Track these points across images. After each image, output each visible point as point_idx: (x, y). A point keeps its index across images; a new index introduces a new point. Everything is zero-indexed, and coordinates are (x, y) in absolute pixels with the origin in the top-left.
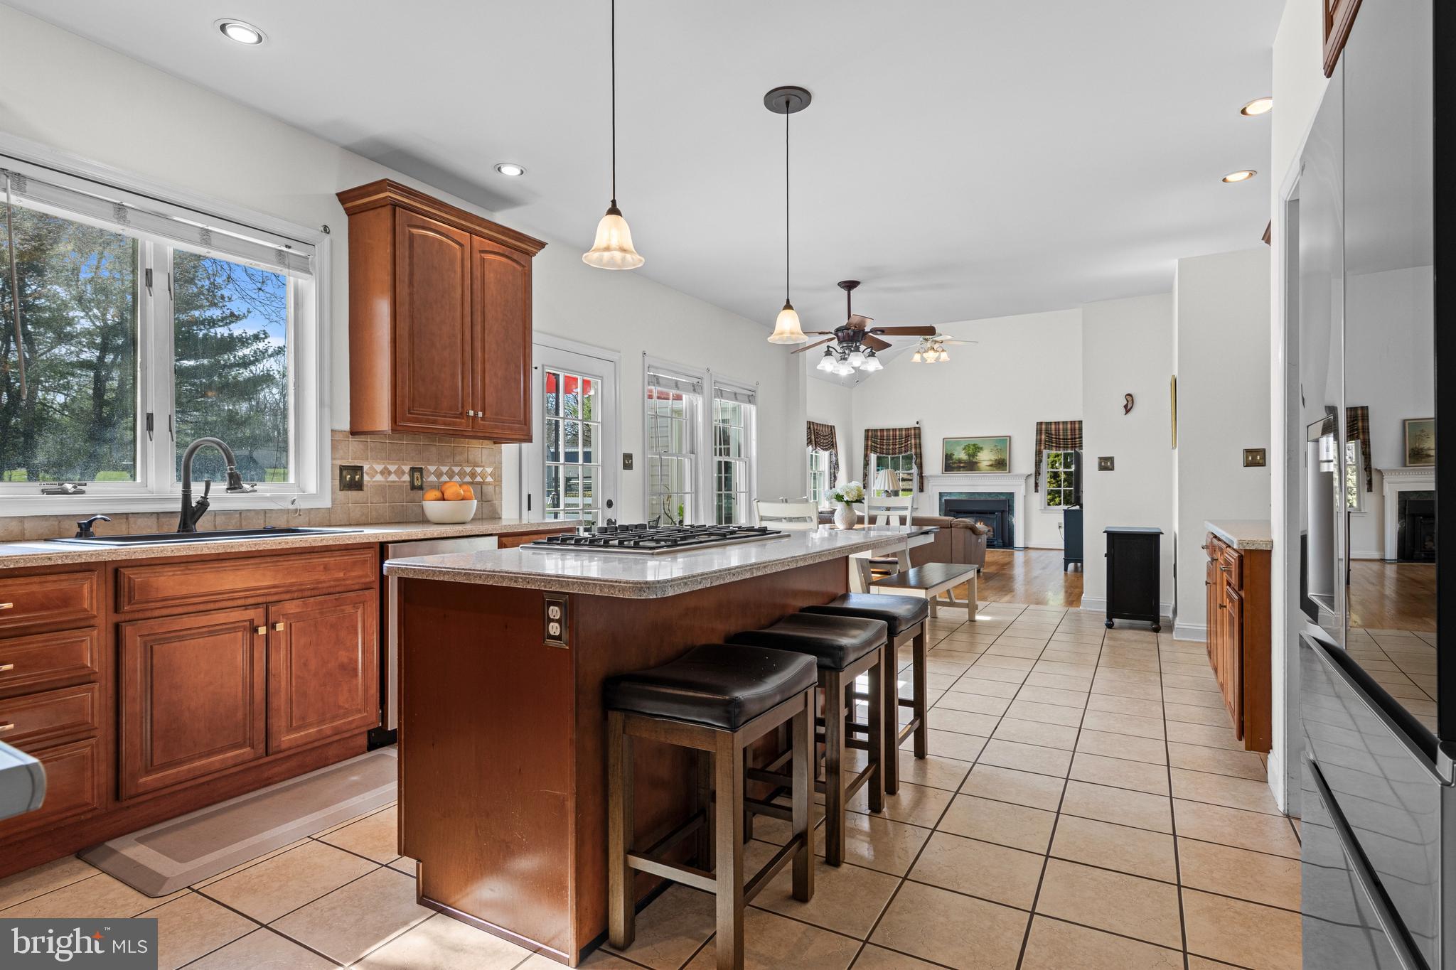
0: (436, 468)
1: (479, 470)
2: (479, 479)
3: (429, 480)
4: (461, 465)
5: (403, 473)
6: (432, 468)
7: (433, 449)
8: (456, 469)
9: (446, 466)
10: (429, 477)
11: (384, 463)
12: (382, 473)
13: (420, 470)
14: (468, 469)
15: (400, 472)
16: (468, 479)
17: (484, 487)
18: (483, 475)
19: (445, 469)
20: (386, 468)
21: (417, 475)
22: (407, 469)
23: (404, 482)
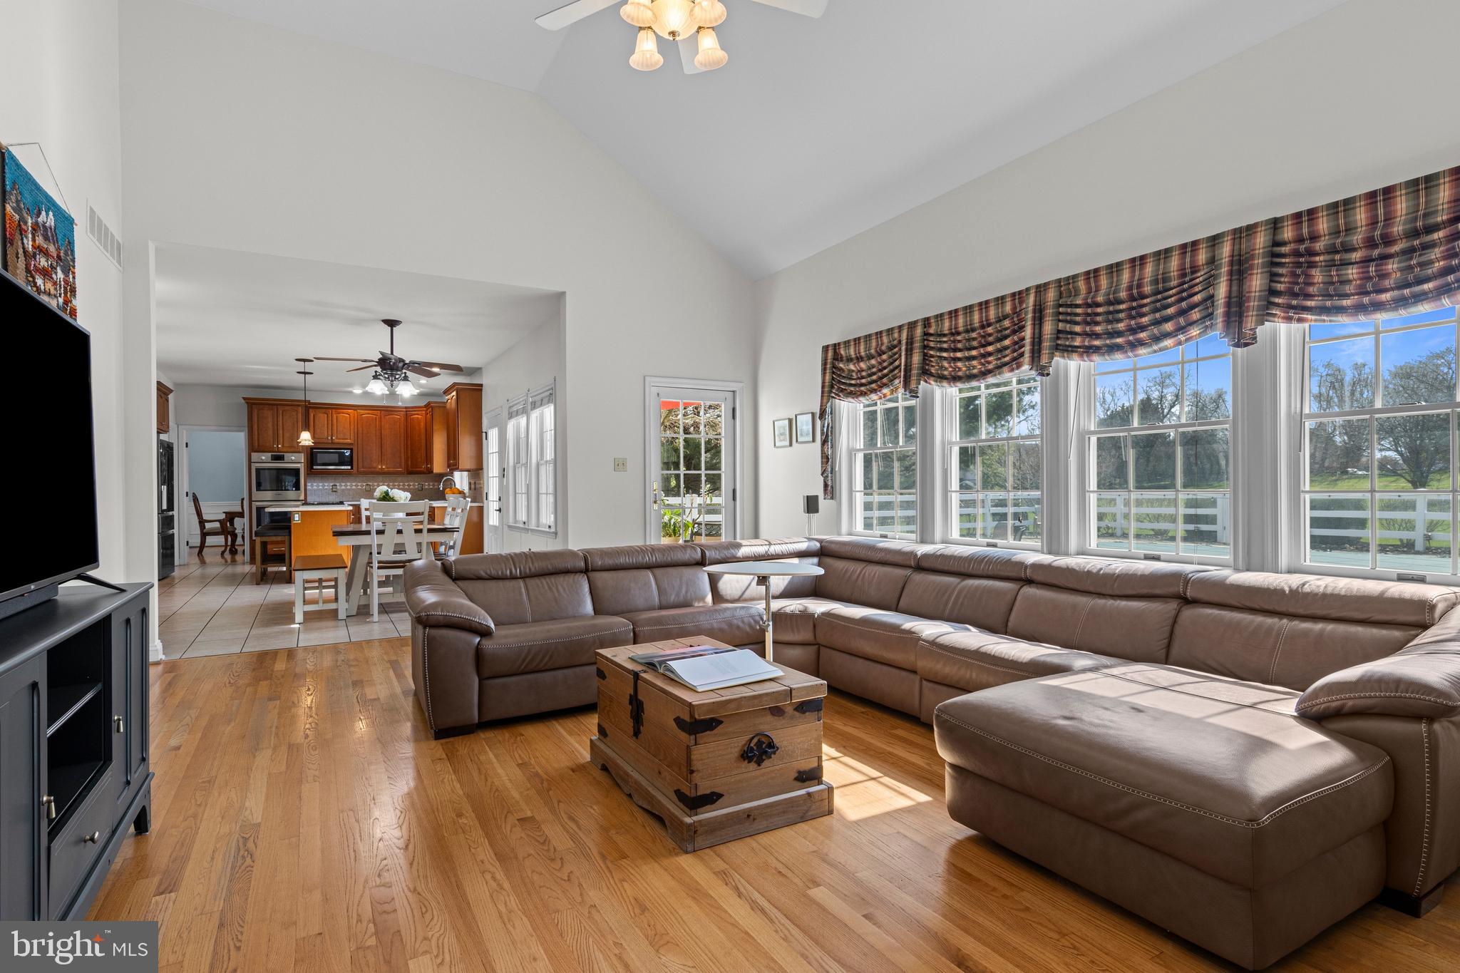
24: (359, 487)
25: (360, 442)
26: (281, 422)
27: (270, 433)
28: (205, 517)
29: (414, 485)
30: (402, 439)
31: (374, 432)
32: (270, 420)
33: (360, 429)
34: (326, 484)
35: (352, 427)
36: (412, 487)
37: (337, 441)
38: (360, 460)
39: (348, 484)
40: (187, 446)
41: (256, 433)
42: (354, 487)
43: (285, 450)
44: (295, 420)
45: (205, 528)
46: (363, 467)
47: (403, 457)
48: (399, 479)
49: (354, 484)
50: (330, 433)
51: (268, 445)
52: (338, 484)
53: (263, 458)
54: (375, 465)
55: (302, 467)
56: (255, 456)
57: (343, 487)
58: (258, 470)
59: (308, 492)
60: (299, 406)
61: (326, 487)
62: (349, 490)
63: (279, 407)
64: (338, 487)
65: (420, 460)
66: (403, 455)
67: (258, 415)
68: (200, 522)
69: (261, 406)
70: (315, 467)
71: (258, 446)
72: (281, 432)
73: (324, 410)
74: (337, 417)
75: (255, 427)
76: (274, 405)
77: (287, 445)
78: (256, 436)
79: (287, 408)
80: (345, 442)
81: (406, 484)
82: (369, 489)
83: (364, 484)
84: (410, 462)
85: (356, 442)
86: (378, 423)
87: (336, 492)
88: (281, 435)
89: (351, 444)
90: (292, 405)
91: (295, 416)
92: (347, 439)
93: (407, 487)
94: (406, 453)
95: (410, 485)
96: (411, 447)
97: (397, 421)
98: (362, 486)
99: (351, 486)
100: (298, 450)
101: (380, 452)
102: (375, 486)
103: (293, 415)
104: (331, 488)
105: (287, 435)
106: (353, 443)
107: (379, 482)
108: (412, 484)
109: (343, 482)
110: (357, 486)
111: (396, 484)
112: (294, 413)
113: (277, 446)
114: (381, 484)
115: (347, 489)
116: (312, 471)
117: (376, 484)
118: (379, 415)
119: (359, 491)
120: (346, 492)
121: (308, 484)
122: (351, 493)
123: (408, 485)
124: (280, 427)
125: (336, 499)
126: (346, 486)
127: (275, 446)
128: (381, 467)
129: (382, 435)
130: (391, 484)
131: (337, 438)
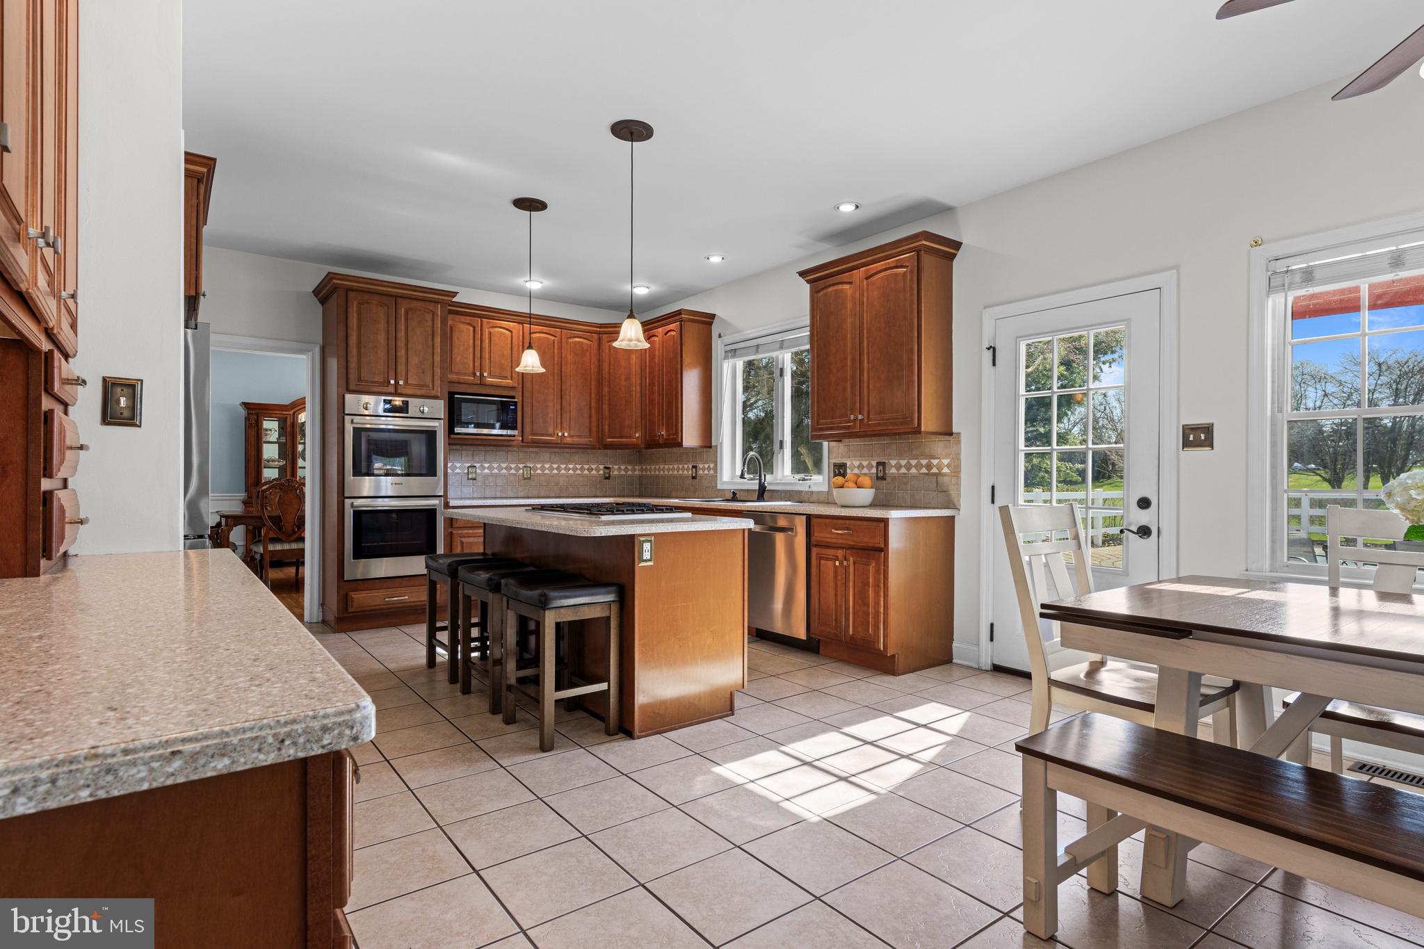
0: (896, 461)
1: (935, 462)
2: (935, 470)
3: (891, 472)
4: (917, 459)
5: (872, 467)
6: (893, 462)
7: (894, 447)
8: (913, 462)
9: (904, 459)
10: (890, 470)
11: (859, 460)
12: (858, 467)
13: (883, 464)
14: (924, 462)
15: (869, 467)
16: (924, 470)
17: (940, 478)
18: (939, 467)
19: (903, 462)
21: (881, 468)
22: (874, 463)
23: (872, 474)
24: (513, 471)
25: (528, 384)
26: (403, 334)
27: (382, 353)
30: (593, 383)
31: (551, 368)
32: (382, 326)
34: (458, 465)
36: (594, 472)
37: (490, 380)
38: (528, 421)
39: (495, 465)
41: (354, 353)
43: (408, 391)
44: (429, 330)
46: (533, 434)
47: (594, 419)
48: (576, 457)
49: (504, 465)
50: (477, 364)
51: (377, 378)
52: (478, 465)
53: (369, 406)
54: (551, 430)
55: (439, 426)
56: (354, 401)
57: (486, 471)
58: (360, 431)
59: (450, 482)
60: (436, 302)
61: (458, 471)
62: (497, 476)
63: (399, 300)
64: (478, 471)
65: (627, 423)
66: (594, 413)
67: (359, 314)
69: (366, 297)
70: (457, 430)
71: (359, 380)
72: (402, 353)
73: (468, 319)
74: (490, 333)
75: (352, 340)
76: (391, 296)
77: (414, 382)
78: (355, 359)
79: (414, 304)
80: (503, 384)
81: (586, 467)
82: (529, 476)
83: (521, 466)
84: (607, 427)
85: (520, 386)
86: (556, 351)
87: (474, 479)
88: (404, 360)
89: (513, 388)
90: (424, 300)
91: (430, 324)
92: (506, 378)
93: (586, 472)
94: (599, 410)
95: (592, 469)
96: (609, 400)
97: (587, 351)
98: (517, 469)
99: (500, 468)
100: (433, 393)
101: (559, 407)
102: (537, 469)
103: (426, 321)
104: (466, 471)
105: (414, 360)
106: (516, 385)
107: (543, 462)
108: (594, 467)
109: (486, 461)
110: (508, 468)
111: (571, 466)
112: (429, 317)
113: (397, 383)
114: (547, 466)
115: (492, 475)
116: (452, 436)
117: (539, 466)
118: (558, 335)
119: (512, 478)
120: (491, 479)
121: (449, 465)
122: (500, 482)
123: (588, 469)
124: (401, 343)
125: (475, 495)
126: (490, 468)
127: (392, 382)
128: (560, 434)
129: (563, 374)
130: (563, 466)
131: (490, 375)
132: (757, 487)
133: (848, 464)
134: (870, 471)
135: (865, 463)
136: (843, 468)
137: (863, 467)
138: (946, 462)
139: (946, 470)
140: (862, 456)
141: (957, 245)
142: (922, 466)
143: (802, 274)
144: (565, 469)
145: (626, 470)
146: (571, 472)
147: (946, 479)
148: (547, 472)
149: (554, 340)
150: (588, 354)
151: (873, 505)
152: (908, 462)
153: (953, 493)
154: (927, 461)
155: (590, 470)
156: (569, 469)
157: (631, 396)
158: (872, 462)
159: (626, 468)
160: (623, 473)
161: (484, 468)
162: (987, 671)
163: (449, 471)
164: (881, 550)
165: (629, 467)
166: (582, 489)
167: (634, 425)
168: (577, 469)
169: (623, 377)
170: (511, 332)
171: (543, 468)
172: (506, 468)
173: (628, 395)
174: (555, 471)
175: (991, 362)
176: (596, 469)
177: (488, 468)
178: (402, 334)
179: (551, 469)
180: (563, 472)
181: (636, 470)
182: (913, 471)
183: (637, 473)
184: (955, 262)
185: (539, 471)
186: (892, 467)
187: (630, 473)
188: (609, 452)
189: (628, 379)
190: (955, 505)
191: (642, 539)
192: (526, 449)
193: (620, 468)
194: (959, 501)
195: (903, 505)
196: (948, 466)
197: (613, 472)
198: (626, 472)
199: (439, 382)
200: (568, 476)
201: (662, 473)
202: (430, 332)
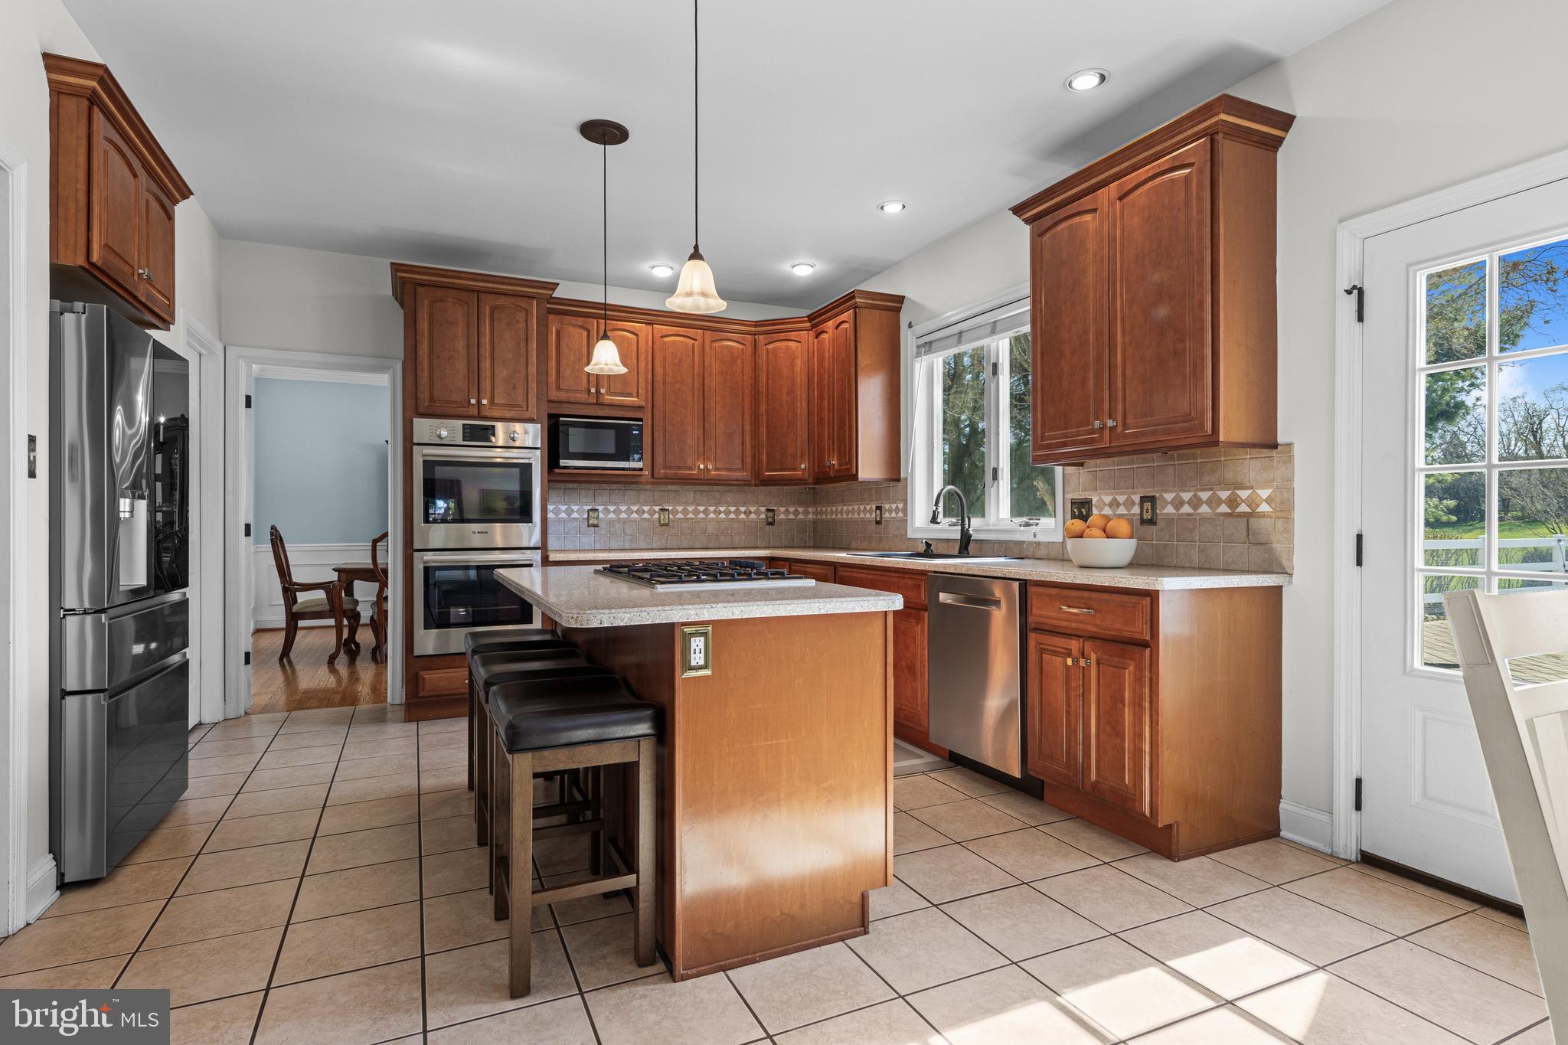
0: (1174, 495)
1: (1244, 494)
2: (1243, 508)
3: (1165, 511)
4: (1211, 489)
5: (1133, 503)
6: (1169, 496)
7: (1170, 470)
8: (1205, 495)
9: (1189, 491)
10: (1164, 508)
11: (1112, 494)
12: (1111, 505)
13: (1152, 500)
14: (1224, 495)
15: (1129, 503)
16: (1224, 509)
17: (1253, 522)
18: (1252, 503)
19: (1186, 496)
20: (1114, 500)
21: (1147, 505)
22: (1137, 499)
23: (1134, 515)
24: (646, 516)
25: (659, 403)
26: (488, 339)
27: (461, 365)
28: (298, 576)
29: (757, 512)
30: (747, 400)
31: (689, 381)
32: (460, 330)
33: (659, 370)
34: (575, 508)
35: (642, 365)
36: (753, 516)
37: (609, 398)
38: (659, 449)
39: (623, 508)
40: (248, 404)
41: (426, 366)
42: (635, 515)
43: (496, 413)
44: (522, 333)
45: (295, 601)
46: (665, 467)
47: (748, 446)
48: (729, 497)
49: (635, 508)
51: (454, 397)
52: (600, 508)
53: (444, 433)
54: (690, 462)
55: (536, 461)
56: (423, 428)
57: (612, 515)
58: (428, 465)
59: (551, 529)
60: (531, 297)
61: (575, 515)
62: (625, 521)
63: (482, 296)
64: (601, 515)
65: (790, 451)
66: (748, 438)
68: (285, 590)
69: (440, 293)
70: (563, 463)
71: (432, 399)
72: (486, 364)
73: (580, 321)
75: (424, 349)
76: (473, 291)
77: (502, 401)
78: (426, 374)
79: (502, 301)
80: (626, 403)
81: (743, 509)
82: (667, 521)
83: (657, 508)
84: (764, 457)
85: (650, 404)
86: (696, 359)
87: (596, 526)
88: (488, 373)
89: (641, 408)
90: (515, 295)
91: (522, 325)
92: (630, 395)
93: (743, 516)
94: (755, 435)
95: (750, 512)
96: (768, 420)
97: (737, 357)
98: (652, 513)
99: (629, 512)
100: (527, 415)
101: (701, 431)
102: (677, 512)
103: (518, 322)
104: (586, 516)
105: (502, 373)
106: (644, 404)
107: (686, 503)
108: (753, 509)
109: (611, 503)
110: (640, 512)
111: (722, 509)
112: (521, 316)
113: (479, 402)
114: (691, 508)
115: (619, 520)
116: (557, 471)
117: (680, 508)
118: (699, 338)
119: (645, 524)
120: (618, 526)
121: (550, 507)
122: (629, 530)
123: (745, 513)
124: (486, 352)
125: (598, 546)
126: (617, 512)
127: (473, 401)
128: (702, 467)
129: (706, 389)
130: (712, 509)
131: (609, 393)
132: (958, 536)
133: (1095, 500)
134: (1129, 512)
135: (1121, 499)
136: (1087, 506)
137: (1118, 505)
138: (1264, 493)
139: (1264, 508)
140: (1115, 485)
141: (1286, 121)
142: (1220, 502)
143: (1018, 210)
144: (715, 512)
145: (796, 513)
146: (722, 516)
147: (1266, 523)
148: (691, 516)
149: (693, 345)
150: (739, 361)
151: (1134, 565)
152: (1195, 496)
153: (1279, 547)
154: (1229, 493)
155: (748, 513)
156: (720, 512)
157: (795, 414)
158: (1133, 497)
159: (796, 510)
160: (791, 516)
161: (609, 512)
162: (1350, 862)
163: (550, 515)
164: (1145, 645)
165: (801, 510)
166: (736, 539)
167: (799, 452)
168: (730, 512)
169: (785, 391)
170: (637, 335)
171: (685, 512)
172: (637, 512)
173: (791, 414)
174: (701, 515)
175: (1355, 315)
176: (755, 512)
177: (614, 512)
178: (486, 339)
179: (697, 512)
180: (712, 516)
181: (808, 513)
182: (1204, 509)
183: (810, 516)
184: (1281, 154)
185: (680, 516)
186: (1167, 503)
187: (801, 516)
188: (773, 489)
189: (791, 392)
190: (1283, 568)
191: (687, 630)
192: (663, 488)
193: (787, 510)
194: (1290, 559)
195: (1187, 565)
196: (1269, 500)
197: (778, 516)
198: (796, 516)
199: (535, 400)
200: (718, 521)
201: (839, 516)
202: (523, 336)
